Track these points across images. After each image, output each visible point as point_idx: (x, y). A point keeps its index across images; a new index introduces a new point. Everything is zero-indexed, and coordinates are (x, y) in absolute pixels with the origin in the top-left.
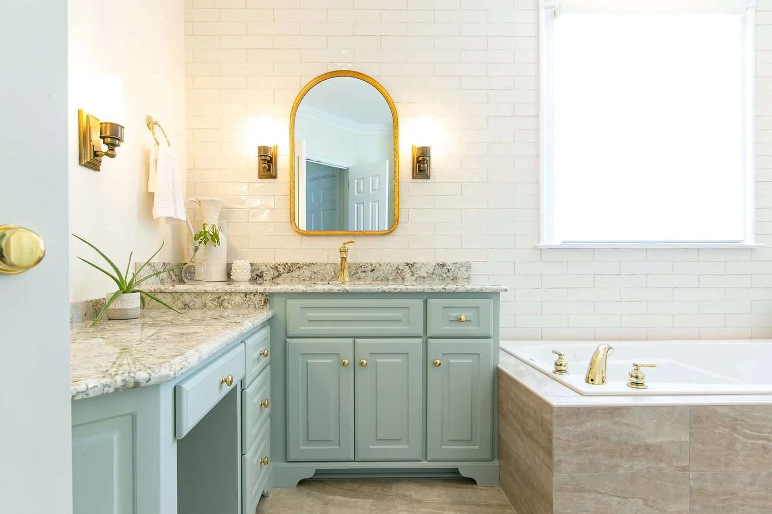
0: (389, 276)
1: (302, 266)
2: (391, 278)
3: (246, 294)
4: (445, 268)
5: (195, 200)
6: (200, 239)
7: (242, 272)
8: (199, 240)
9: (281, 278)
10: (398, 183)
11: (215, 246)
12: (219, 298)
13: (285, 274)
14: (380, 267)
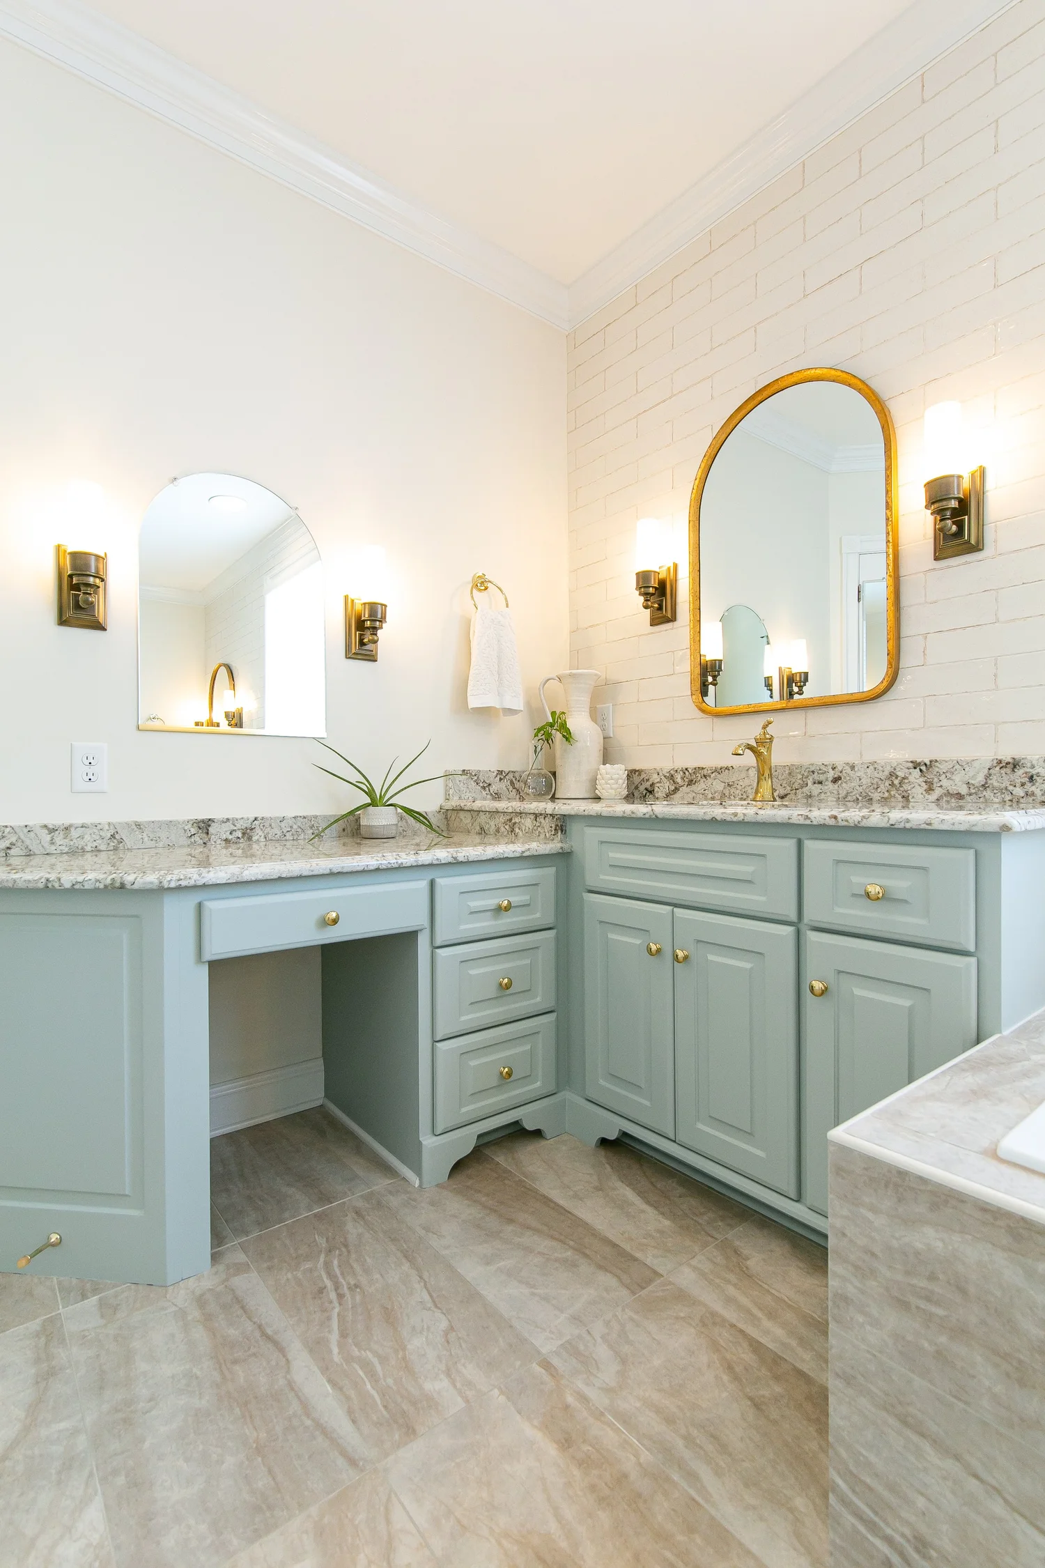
0: (873, 791)
1: (709, 772)
2: (876, 796)
4: (1020, 772)
5: (555, 676)
9: (677, 794)
11: (571, 745)
13: (685, 788)
14: (853, 772)
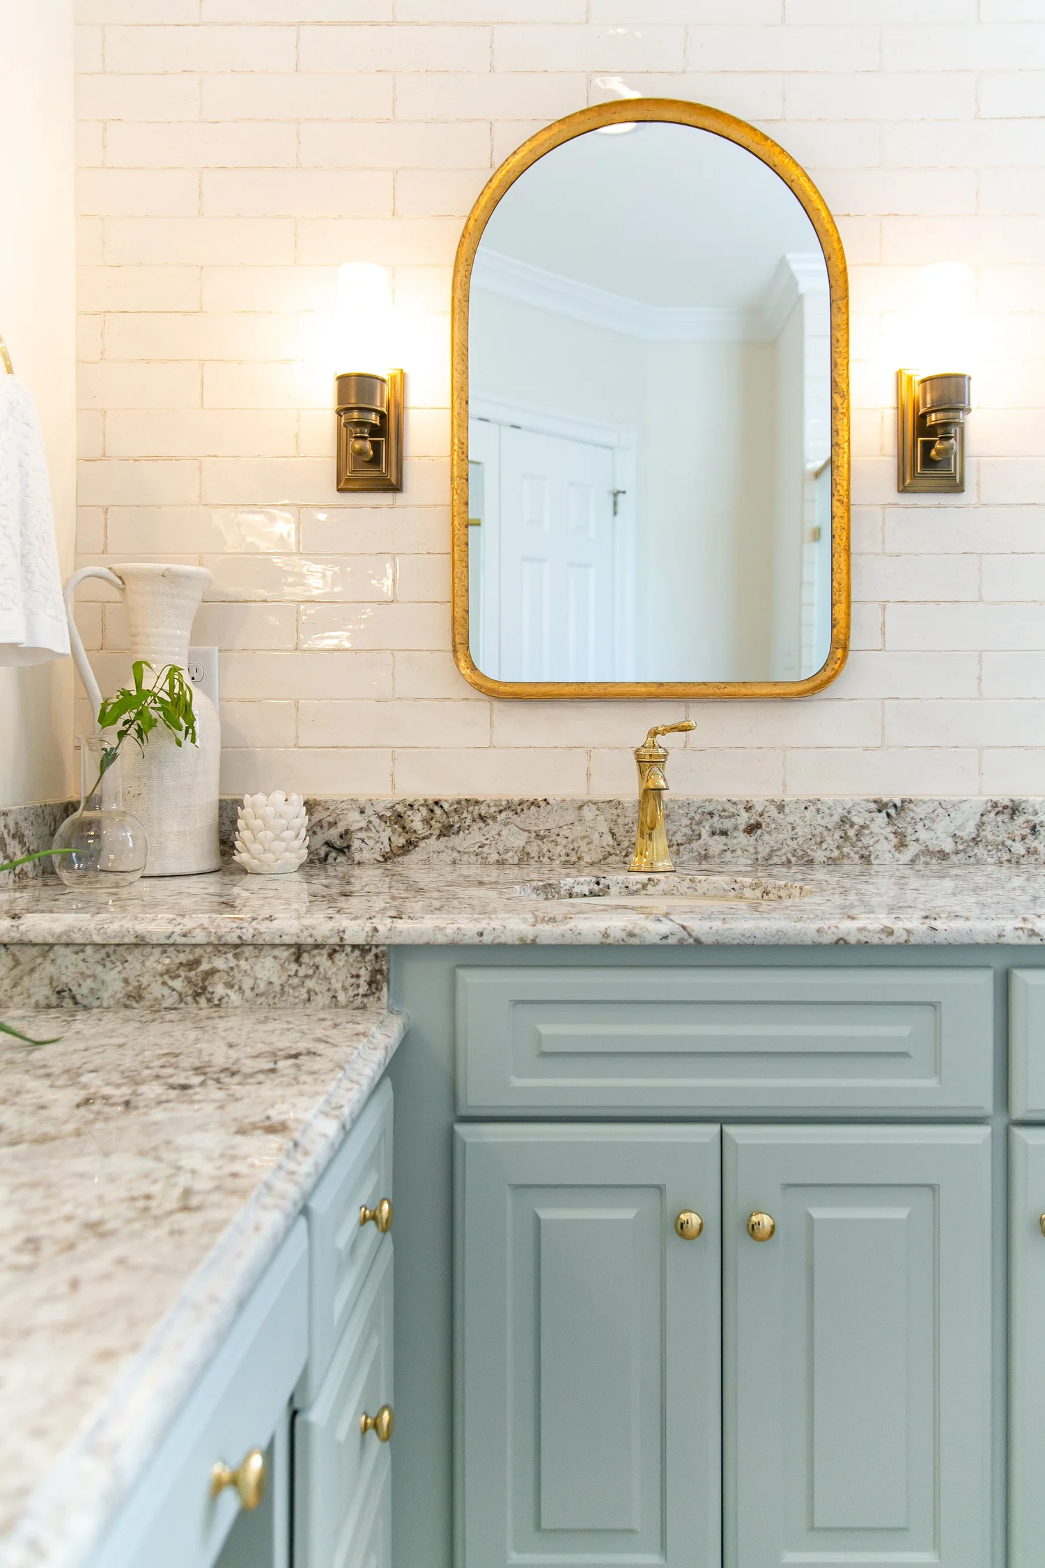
0: (815, 847)
1: (493, 809)
2: (819, 855)
3: (298, 951)
4: (1020, 820)
5: (105, 571)
6: (120, 721)
7: (277, 838)
8: (119, 726)
9: (415, 856)
10: (848, 510)
11: (179, 744)
12: (193, 964)
13: (433, 840)
14: (781, 816)
